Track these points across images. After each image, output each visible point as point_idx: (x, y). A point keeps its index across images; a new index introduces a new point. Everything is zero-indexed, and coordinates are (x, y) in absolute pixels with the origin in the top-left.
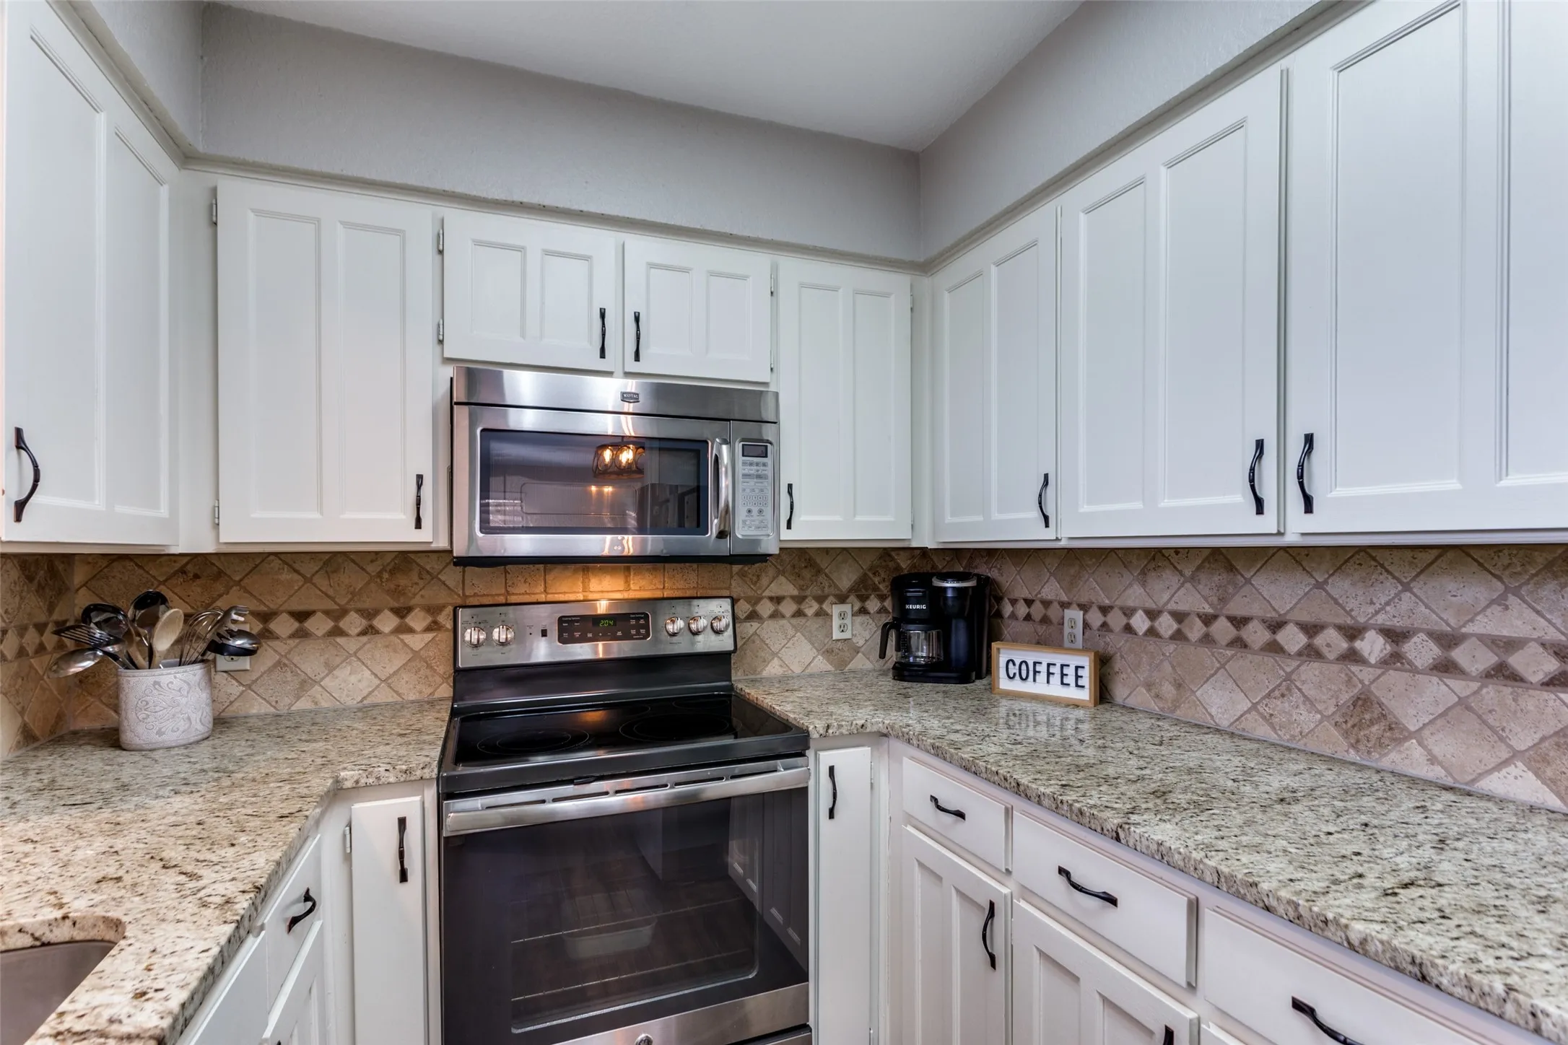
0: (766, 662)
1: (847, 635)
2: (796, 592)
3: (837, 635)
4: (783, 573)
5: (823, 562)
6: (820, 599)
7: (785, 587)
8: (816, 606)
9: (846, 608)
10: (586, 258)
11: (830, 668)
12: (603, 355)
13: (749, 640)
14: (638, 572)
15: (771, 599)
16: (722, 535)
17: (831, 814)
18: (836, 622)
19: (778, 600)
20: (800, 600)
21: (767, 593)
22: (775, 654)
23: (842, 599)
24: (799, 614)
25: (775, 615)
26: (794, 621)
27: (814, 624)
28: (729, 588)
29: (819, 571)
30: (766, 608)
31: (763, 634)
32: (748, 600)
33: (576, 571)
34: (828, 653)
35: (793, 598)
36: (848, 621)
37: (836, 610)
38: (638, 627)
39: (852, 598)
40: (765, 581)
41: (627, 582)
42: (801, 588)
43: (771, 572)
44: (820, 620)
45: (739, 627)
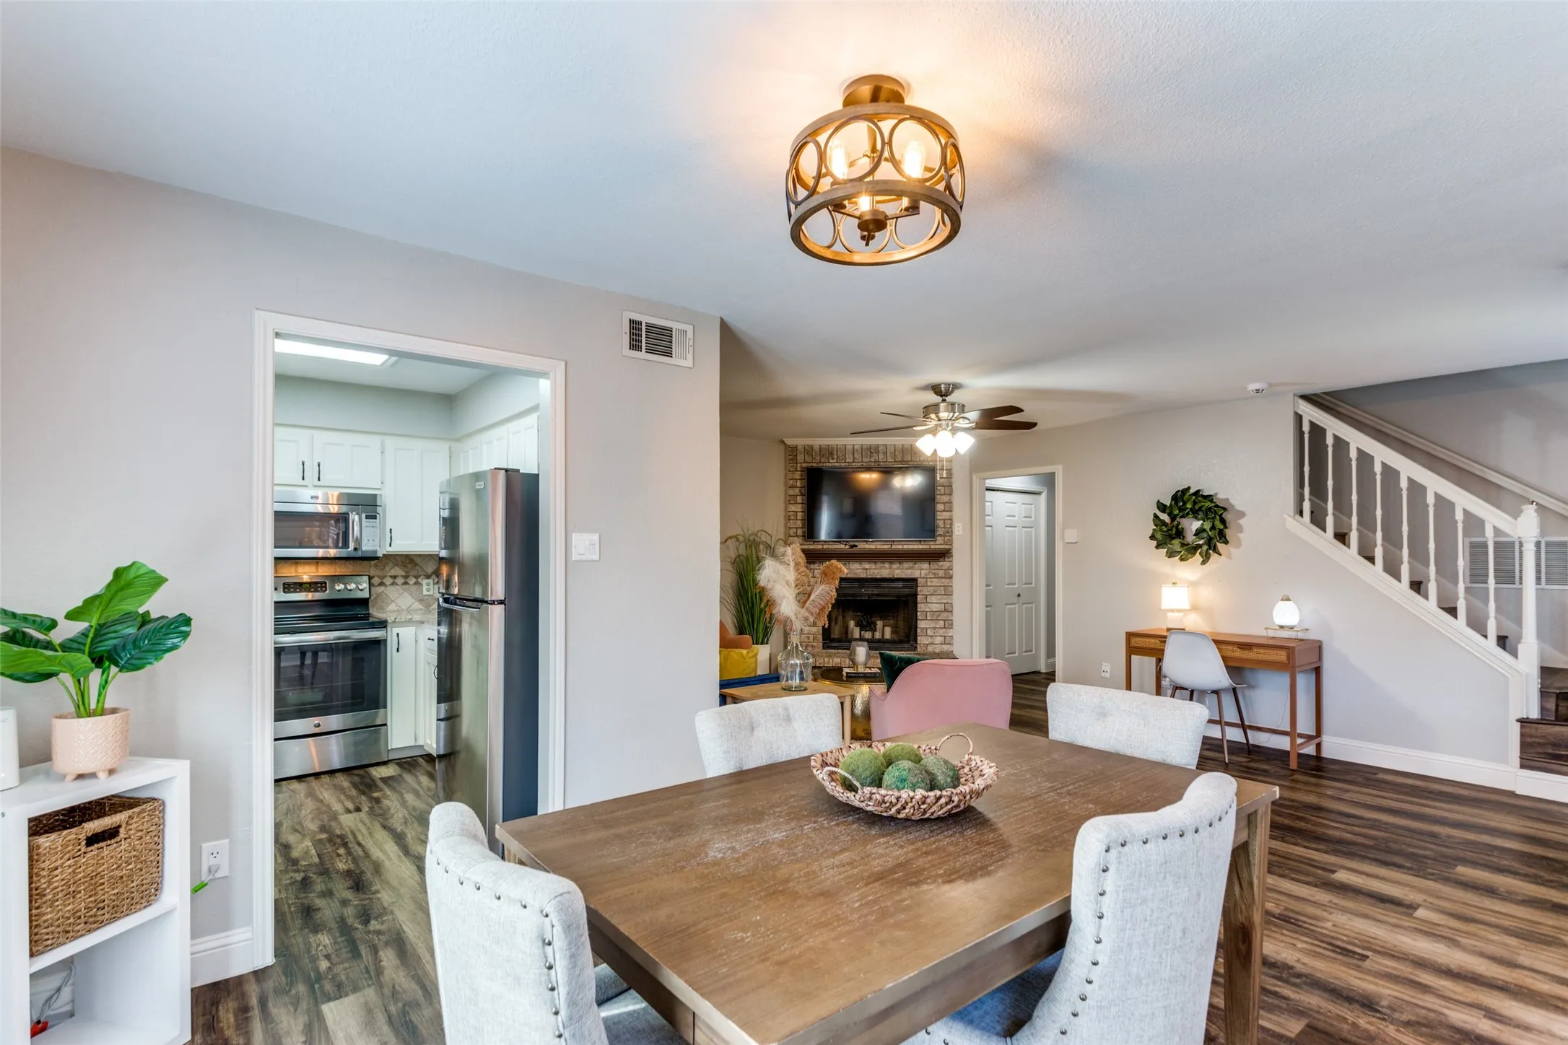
0: (388, 605)
1: (431, 593)
2: (404, 574)
3: (425, 593)
4: (397, 565)
5: (418, 560)
6: (417, 577)
7: (398, 571)
8: (414, 580)
9: (430, 581)
10: (295, 441)
11: (421, 607)
12: (303, 479)
13: (379, 595)
14: (323, 564)
15: (391, 576)
16: (355, 549)
17: (398, 650)
18: (425, 587)
19: (394, 577)
20: (406, 577)
21: (389, 574)
22: (393, 601)
23: (428, 577)
24: (406, 583)
25: (393, 584)
26: (403, 587)
27: (413, 588)
28: (369, 572)
29: (416, 564)
30: (388, 581)
31: (386, 592)
32: (379, 577)
33: (291, 564)
34: (421, 601)
35: (402, 576)
36: (431, 587)
37: (424, 582)
38: (321, 587)
39: (434, 576)
40: (387, 569)
41: (317, 569)
42: (407, 572)
43: (391, 565)
44: (416, 586)
45: (372, 589)
